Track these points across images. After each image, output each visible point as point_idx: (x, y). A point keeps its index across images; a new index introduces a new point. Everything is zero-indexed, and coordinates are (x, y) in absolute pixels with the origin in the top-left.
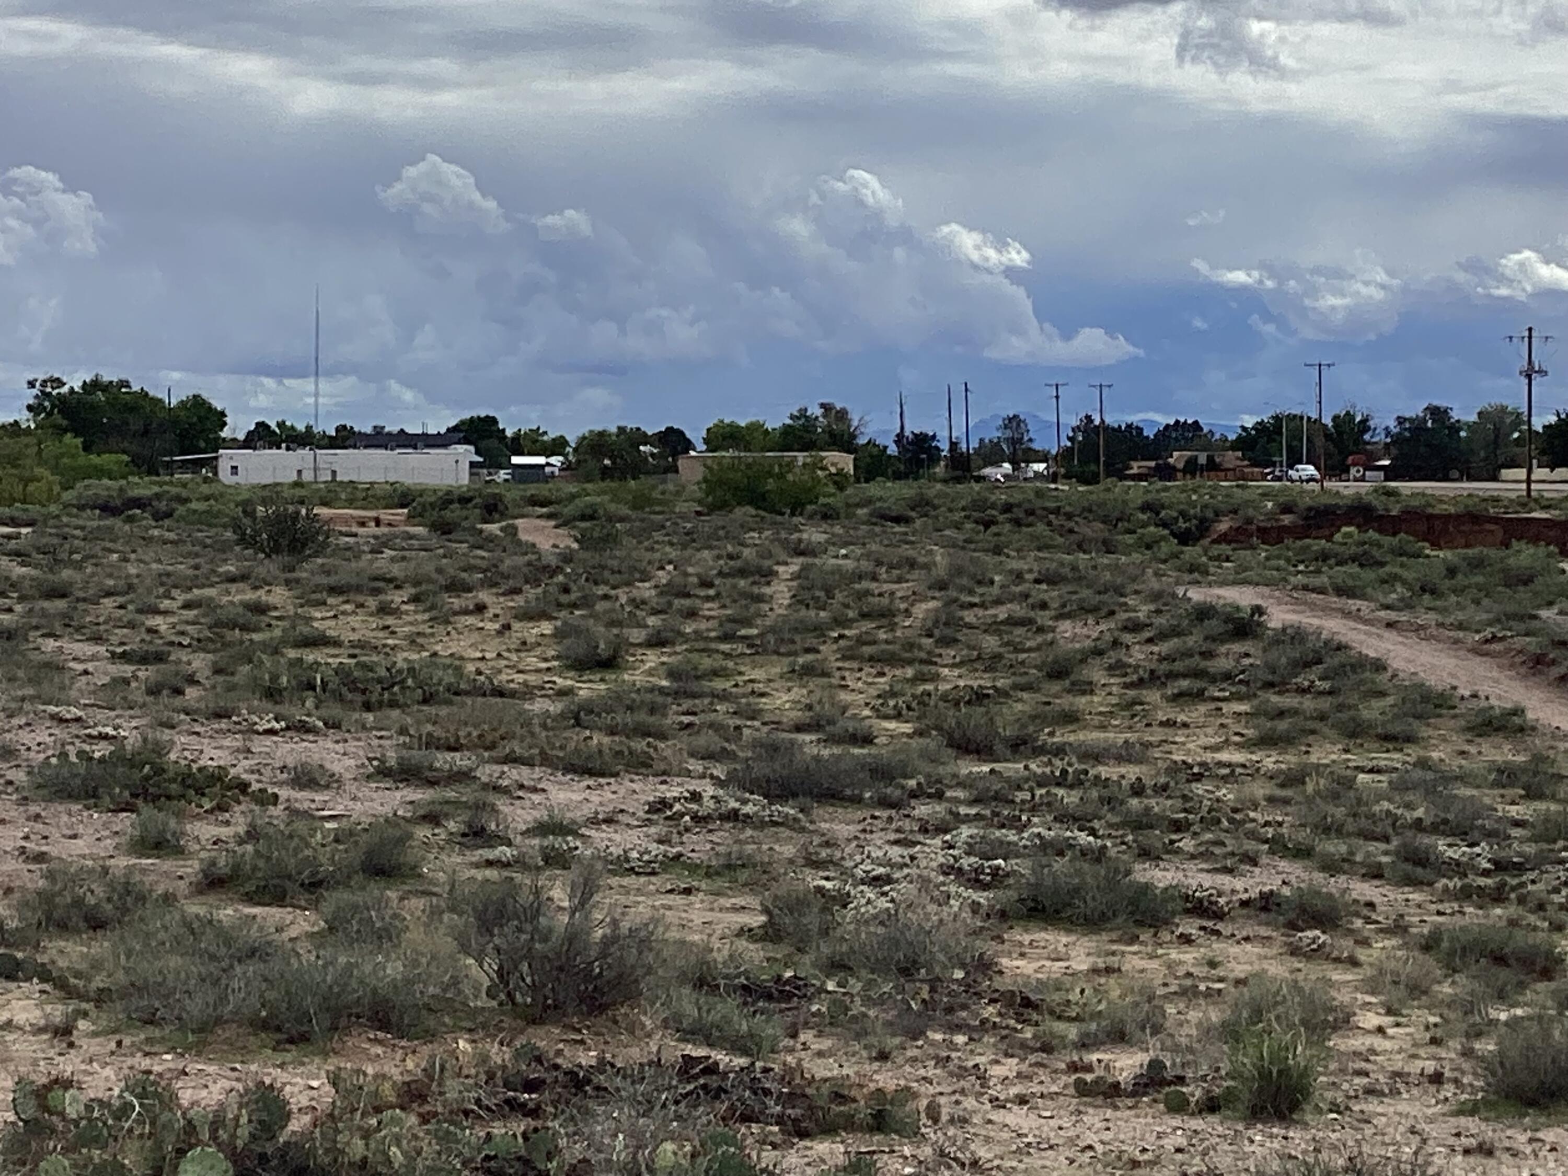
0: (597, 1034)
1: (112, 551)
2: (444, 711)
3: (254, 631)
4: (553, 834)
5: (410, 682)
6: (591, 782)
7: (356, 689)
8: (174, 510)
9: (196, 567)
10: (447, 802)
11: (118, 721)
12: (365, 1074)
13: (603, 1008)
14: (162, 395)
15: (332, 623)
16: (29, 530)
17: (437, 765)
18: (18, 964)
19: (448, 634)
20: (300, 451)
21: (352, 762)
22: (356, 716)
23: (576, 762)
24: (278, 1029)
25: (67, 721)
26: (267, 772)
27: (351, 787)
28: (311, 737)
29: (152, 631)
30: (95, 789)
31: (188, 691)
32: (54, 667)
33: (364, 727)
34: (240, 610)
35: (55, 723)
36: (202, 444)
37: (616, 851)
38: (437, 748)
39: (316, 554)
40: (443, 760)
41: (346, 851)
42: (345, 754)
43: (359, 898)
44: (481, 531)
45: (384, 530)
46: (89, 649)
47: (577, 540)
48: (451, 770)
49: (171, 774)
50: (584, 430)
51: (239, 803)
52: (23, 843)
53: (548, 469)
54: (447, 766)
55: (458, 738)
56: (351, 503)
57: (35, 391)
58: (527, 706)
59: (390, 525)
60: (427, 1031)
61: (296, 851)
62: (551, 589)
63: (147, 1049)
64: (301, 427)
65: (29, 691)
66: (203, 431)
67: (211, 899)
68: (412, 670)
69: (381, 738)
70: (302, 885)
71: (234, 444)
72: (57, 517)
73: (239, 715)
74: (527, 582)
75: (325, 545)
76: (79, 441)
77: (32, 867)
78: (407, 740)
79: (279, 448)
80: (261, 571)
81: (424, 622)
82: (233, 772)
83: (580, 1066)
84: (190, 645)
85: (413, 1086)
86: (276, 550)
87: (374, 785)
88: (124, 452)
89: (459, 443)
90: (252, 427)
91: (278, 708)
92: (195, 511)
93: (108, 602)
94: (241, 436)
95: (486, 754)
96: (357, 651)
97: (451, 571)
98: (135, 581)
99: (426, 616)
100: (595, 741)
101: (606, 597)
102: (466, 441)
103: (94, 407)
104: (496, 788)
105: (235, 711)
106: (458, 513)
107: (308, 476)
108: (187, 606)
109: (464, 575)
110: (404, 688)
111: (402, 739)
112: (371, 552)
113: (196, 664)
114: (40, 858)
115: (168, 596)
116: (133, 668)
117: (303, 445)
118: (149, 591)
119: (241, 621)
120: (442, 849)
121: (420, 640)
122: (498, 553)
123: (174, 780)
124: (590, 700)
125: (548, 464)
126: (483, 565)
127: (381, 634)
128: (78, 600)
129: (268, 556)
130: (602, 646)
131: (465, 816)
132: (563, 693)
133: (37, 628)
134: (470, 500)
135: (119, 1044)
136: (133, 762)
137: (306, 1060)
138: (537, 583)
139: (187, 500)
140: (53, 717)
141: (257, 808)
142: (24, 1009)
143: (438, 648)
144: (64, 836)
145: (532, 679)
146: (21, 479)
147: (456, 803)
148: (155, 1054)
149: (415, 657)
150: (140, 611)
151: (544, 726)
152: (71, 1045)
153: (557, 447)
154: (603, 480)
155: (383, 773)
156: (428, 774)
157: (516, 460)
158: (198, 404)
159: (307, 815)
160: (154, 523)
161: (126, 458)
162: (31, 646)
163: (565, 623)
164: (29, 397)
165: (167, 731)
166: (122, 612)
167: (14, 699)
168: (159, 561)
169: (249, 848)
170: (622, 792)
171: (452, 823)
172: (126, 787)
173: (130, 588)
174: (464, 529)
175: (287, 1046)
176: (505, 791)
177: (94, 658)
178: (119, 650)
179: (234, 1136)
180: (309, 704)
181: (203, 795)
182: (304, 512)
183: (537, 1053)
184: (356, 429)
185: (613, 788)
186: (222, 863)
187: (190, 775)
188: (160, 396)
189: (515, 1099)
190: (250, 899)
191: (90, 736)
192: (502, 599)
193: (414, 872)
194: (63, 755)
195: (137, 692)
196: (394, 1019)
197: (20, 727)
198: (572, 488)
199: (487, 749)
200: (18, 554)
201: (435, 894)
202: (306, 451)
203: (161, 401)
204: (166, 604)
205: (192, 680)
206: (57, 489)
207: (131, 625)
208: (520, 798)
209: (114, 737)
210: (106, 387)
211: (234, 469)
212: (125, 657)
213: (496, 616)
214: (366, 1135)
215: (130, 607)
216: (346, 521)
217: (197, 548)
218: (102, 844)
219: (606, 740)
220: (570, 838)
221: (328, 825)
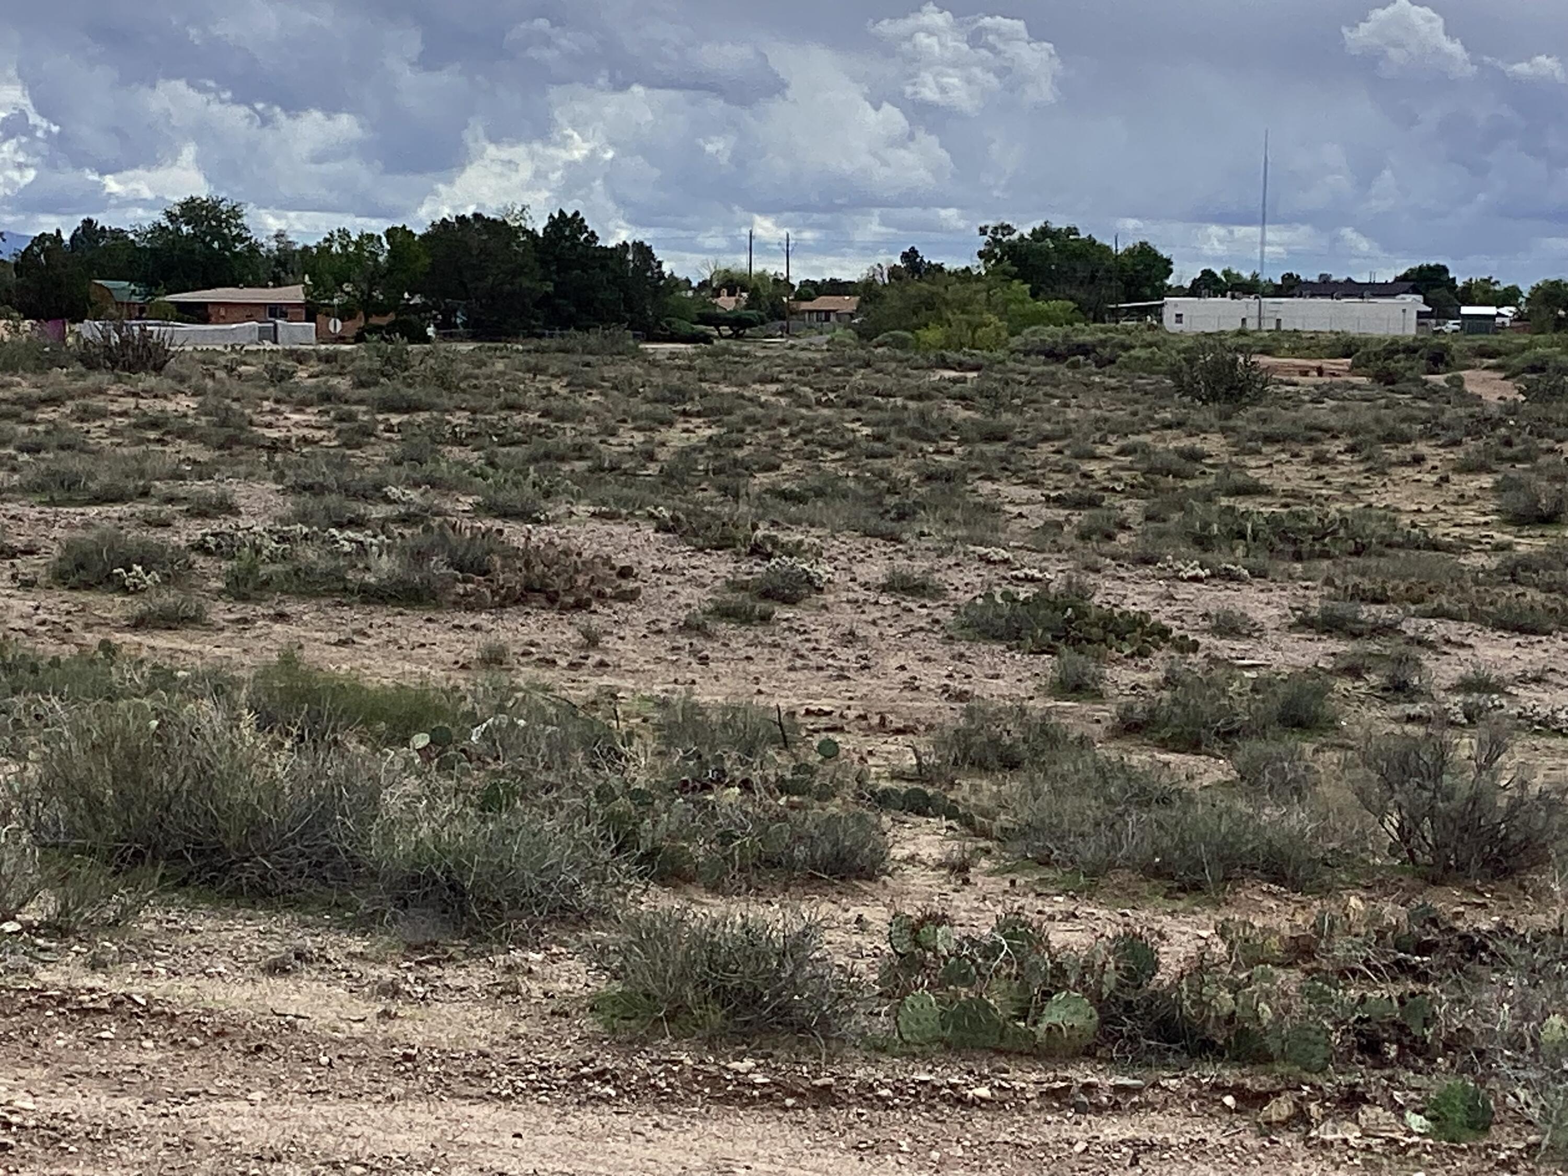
0: (1501, 898)
1: (1054, 397)
2: (1373, 562)
3: (1187, 478)
4: (1478, 691)
5: (1342, 532)
6: (1521, 640)
7: (1288, 539)
8: (1118, 357)
9: (1135, 414)
10: (1370, 655)
11: (1044, 564)
12: (1252, 927)
13: (1508, 872)
14: (1109, 242)
15: (1266, 472)
16: (975, 374)
17: (1362, 617)
18: (928, 800)
19: (1384, 485)
20: (1245, 300)
21: (1275, 612)
22: (1283, 566)
23: (1506, 618)
24: (1171, 877)
25: (994, 562)
26: (1189, 619)
27: (1272, 637)
28: (1235, 586)
29: (1086, 476)
30: (1019, 630)
31: (1120, 536)
32: (991, 509)
33: (1290, 577)
34: (1174, 457)
35: (983, 564)
36: (1148, 291)
37: (1544, 711)
38: (1362, 600)
39: (1254, 402)
40: (1368, 612)
41: (1263, 701)
42: (1268, 603)
43: (1274, 749)
44: (1426, 382)
45: (1326, 379)
46: (1025, 492)
47: (1521, 391)
48: (1375, 622)
49: (1092, 618)
50: (1538, 280)
51: (1160, 649)
52: (947, 681)
53: (1499, 320)
54: (1371, 619)
55: (1384, 589)
56: (1293, 352)
57: (986, 238)
58: (1462, 560)
59: (1332, 374)
60: (1321, 887)
61: (1214, 698)
62: (1492, 441)
63: (1039, 890)
64: (1246, 275)
65: (963, 532)
66: (1148, 278)
67: (1124, 743)
68: (1344, 522)
69: (1307, 588)
70: (1217, 733)
71: (1180, 292)
72: (1002, 362)
73: (1165, 561)
74: (1468, 433)
75: (1262, 393)
76: (1027, 287)
77: (955, 705)
78: (1332, 590)
79: (1224, 296)
80: (1197, 418)
81: (1359, 473)
82: (1154, 618)
83: (1478, 931)
84: (1123, 491)
85: (1301, 942)
86: (1215, 398)
87: (1297, 636)
88: (1071, 299)
89: (1406, 292)
90: (1198, 275)
91: (1203, 556)
92: (1138, 358)
93: (1046, 447)
94: (1187, 285)
95: (1413, 608)
96: (1290, 500)
97: (1390, 422)
98: (1073, 426)
99: (1361, 467)
100: (1529, 598)
101: (1551, 451)
102: (1415, 291)
103: (1043, 254)
104: (1420, 642)
105: (1161, 558)
106: (1402, 364)
107: (1252, 325)
108: (1122, 452)
109: (1404, 426)
110: (1335, 539)
111: (1327, 590)
112: (1312, 401)
113: (1130, 509)
114: (962, 696)
115: (1103, 441)
116: (1067, 512)
117: (1248, 293)
118: (1086, 437)
119: (1174, 467)
120: (1363, 702)
121: (1354, 491)
122: (1441, 404)
123: (1093, 625)
124: (1528, 557)
125: (1499, 315)
126: (1423, 415)
127: (1316, 484)
128: (1016, 443)
129: (1205, 403)
130: (1544, 501)
131: (1387, 669)
132: (1499, 548)
133: (975, 470)
134: (1415, 351)
135: (1013, 883)
136: (1056, 606)
137: (1197, 909)
138: (1477, 435)
139: (1127, 348)
140: (981, 558)
141: (1175, 654)
142: (930, 844)
143: (1373, 499)
144: (986, 676)
145: (1469, 533)
146: (969, 324)
147: (1380, 656)
148: (1047, 895)
149: (1348, 508)
150: (1077, 456)
151: (1476, 582)
152: (966, 882)
153: (1509, 296)
154: (1555, 331)
155: (1305, 624)
156: (1351, 625)
157: (1465, 310)
158: (1145, 253)
159: (1228, 664)
160: (1094, 369)
161: (1070, 304)
162: (969, 488)
163: (1506, 477)
164: (981, 242)
165: (1092, 575)
166: (1059, 457)
167: (946, 539)
168: (1100, 408)
169: (1166, 694)
170: (1553, 651)
171: (1374, 677)
172: (1046, 629)
173: (1068, 433)
174: (1409, 380)
175: (1181, 895)
176: (1431, 646)
177: (1029, 502)
178: (1053, 494)
179: (1100, 982)
180: (1240, 552)
181: (1124, 639)
182: (1241, 360)
183: (1432, 915)
184: (1302, 278)
185: (1544, 646)
186: (1138, 710)
187: (1111, 618)
188: (1107, 243)
189: (1406, 960)
190: (1164, 745)
191: (1016, 578)
192: (1441, 451)
193: (1332, 724)
194: (989, 596)
195: (1068, 537)
196: (1289, 872)
197: (949, 567)
198: (1524, 340)
199: (1414, 603)
200: (963, 398)
201: (1351, 748)
202: (1251, 299)
203: (1108, 248)
204: (1101, 449)
205: (1123, 526)
206: (1004, 334)
207: (1067, 470)
208: (1445, 653)
209: (1040, 580)
210: (1055, 235)
211: (1179, 316)
212: (1059, 501)
213: (1434, 468)
214: (1235, 988)
215: (1067, 452)
216: (1287, 370)
217: (1137, 395)
218: (1023, 685)
219: (1540, 597)
220: (1495, 696)
221: (1247, 674)
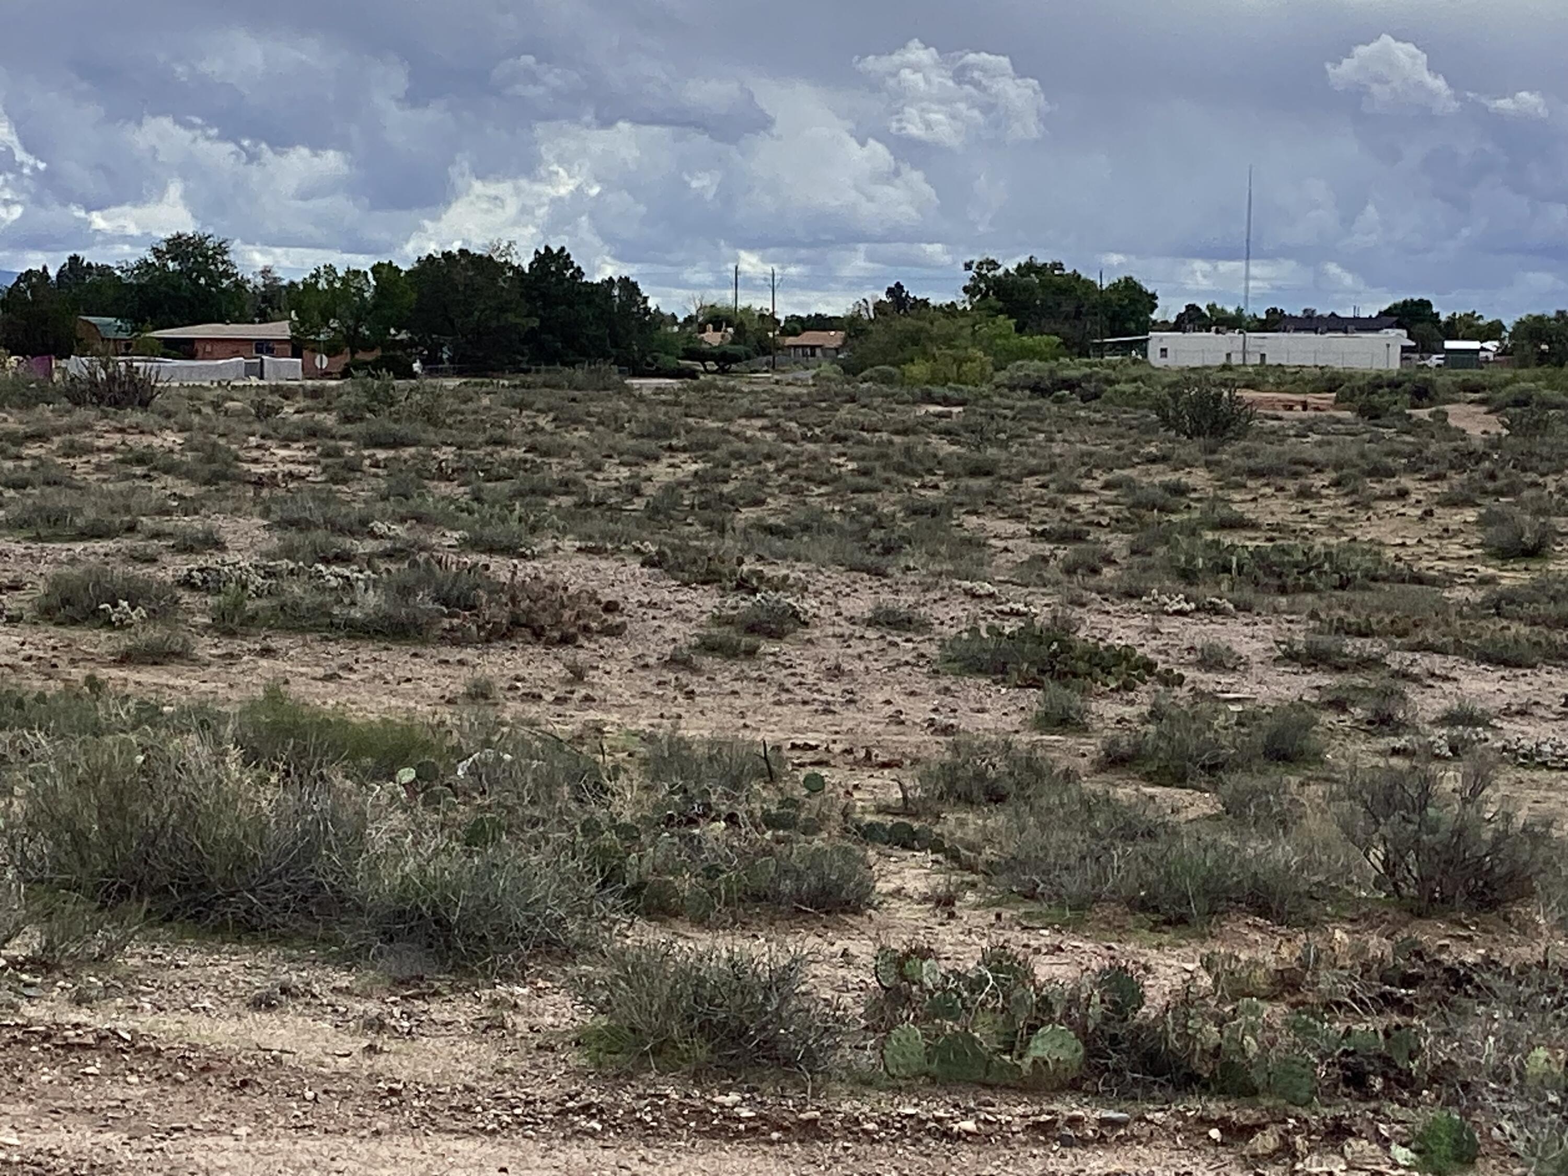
0: (1485, 931)
1: (1039, 431)
2: (1357, 596)
3: (1173, 512)
4: (1463, 724)
5: (1327, 566)
6: (1506, 673)
7: (1273, 573)
8: (1103, 391)
9: (1119, 448)
10: (1355, 688)
11: (1029, 599)
12: (1238, 960)
13: (1492, 905)
14: (1094, 277)
15: (1251, 506)
16: (960, 409)
17: (1347, 650)
18: (914, 834)
19: (1369, 519)
20: (1230, 334)
21: (1260, 645)
22: (1268, 599)
23: (1490, 651)
24: (1156, 909)
25: (980, 596)
26: (1174, 652)
27: (1257, 669)
28: (1219, 619)
29: (1072, 510)
30: (1004, 664)
31: (1105, 570)
32: (976, 543)
33: (1275, 611)
34: (1160, 492)
35: (969, 598)
36: (1133, 326)
37: (1528, 744)
38: (1347, 633)
39: (1238, 436)
40: (1352, 646)
41: (1249, 735)
42: (1253, 637)
43: (1260, 783)
44: (1410, 416)
45: (1312, 413)
46: (1010, 527)
47: (1505, 425)
48: (1360, 655)
49: (1078, 652)
50: (1522, 315)
51: (1145, 683)
52: (932, 715)
53: (1482, 354)
54: (1356, 653)
55: (1369, 624)
56: (1278, 386)
57: (971, 273)
58: (1446, 594)
59: (1317, 409)
60: (1307, 920)
61: (1199, 732)
62: (1476, 475)
63: (1025, 923)
64: (1231, 310)
65: (948, 566)
66: (1133, 313)
67: (1109, 777)
68: (1328, 556)
69: (1291, 622)
70: (1203, 767)
71: (1165, 326)
72: (988, 397)
73: (1150, 595)
74: (1452, 467)
75: (1247, 427)
76: (1012, 322)
77: (941, 739)
78: (1317, 624)
79: (1209, 330)
80: (1182, 452)
81: (1344, 507)
82: (1139, 651)
83: (1463, 963)
84: (1108, 525)
85: (1286, 975)
86: (1199, 432)
87: (1282, 669)
88: (1057, 334)
89: (1391, 327)
90: (1183, 310)
91: (1189, 590)
92: (1122, 393)
93: (1031, 481)
94: (1172, 319)
95: (1398, 641)
96: (1275, 534)
97: (1375, 456)
98: (1058, 460)
99: (1346, 501)
100: (1513, 630)
101: (1534, 484)
102: (1399, 325)
103: (1027, 288)
104: (1405, 676)
105: (1146, 592)
106: (1386, 398)
107: (1236, 360)
108: (1107, 486)
109: (1388, 460)
110: (1320, 573)
111: (1312, 624)
112: (1296, 435)
113: (1115, 544)
114: (947, 730)
115: (1089, 475)
116: (1052, 546)
117: (1232, 328)
118: (1072, 470)
119: (1160, 502)
120: (1348, 735)
121: (1340, 525)
122: (1425, 438)
123: (1081, 658)
124: (1513, 590)
125: (1483, 349)
126: (1408, 449)
127: (1301, 518)
128: (1002, 478)
129: (1190, 437)
130: (1528, 535)
131: (1372, 703)
132: (1483, 581)
133: (961, 505)
134: (1400, 384)
135: (998, 916)
136: (1041, 639)
137: (1183, 942)
138: (1462, 469)
139: (1110, 382)
140: (966, 592)
141: (1161, 688)
142: (915, 878)
143: (1357, 533)
144: (972, 710)
145: (1453, 566)
146: (955, 359)
147: (1365, 689)
148: (1033, 928)
149: (1333, 541)
150: (1061, 491)
151: (1460, 614)
152: (952, 915)
153: (1493, 331)
154: (1538, 365)
155: (1291, 657)
156: (1335, 659)
157: (1449, 345)
158: (1129, 287)
159: (1212, 697)
160: (1079, 404)
161: (1057, 339)
162: (955, 522)
163: (1489, 511)
164: (966, 276)
165: (1077, 609)
166: (1044, 491)
167: (933, 574)
168: (1085, 442)
169: (1152, 728)
170: (1538, 683)
171: (1359, 710)
172: (1032, 663)
173: (1053, 467)
174: (1393, 414)
175: (1165, 928)
176: (1416, 679)
177: (1013, 536)
178: (1039, 529)
179: (1085, 1016)
180: (1224, 586)
181: (1109, 673)
182: (1226, 394)
183: (1417, 948)
184: (1287, 313)
185: (1529, 679)
186: (1124, 743)
187: (1096, 651)
188: (1092, 278)
189: (1391, 993)
190: (1151, 779)
191: (1002, 612)
192: (1425, 485)
193: (1317, 757)
194: (974, 631)
195: (1053, 570)
196: (1274, 906)
197: (935, 601)
198: (1508, 374)
199: (1399, 636)
200: (948, 432)
201: (1337, 781)
202: (1235, 334)
203: (1093, 283)
204: (1086, 484)
205: (1109, 560)
206: (990, 369)
207: (1053, 504)
208: (1430, 686)
209: (1025, 614)
210: (1040, 270)
211: (1164, 351)
212: (1045, 535)
213: (1418, 502)
214: (1221, 1022)
215: (1052, 486)
216: (1272, 404)
217: (1122, 430)
218: (1008, 719)
219: (1525, 630)
220: (1480, 729)
221: (1232, 708)
